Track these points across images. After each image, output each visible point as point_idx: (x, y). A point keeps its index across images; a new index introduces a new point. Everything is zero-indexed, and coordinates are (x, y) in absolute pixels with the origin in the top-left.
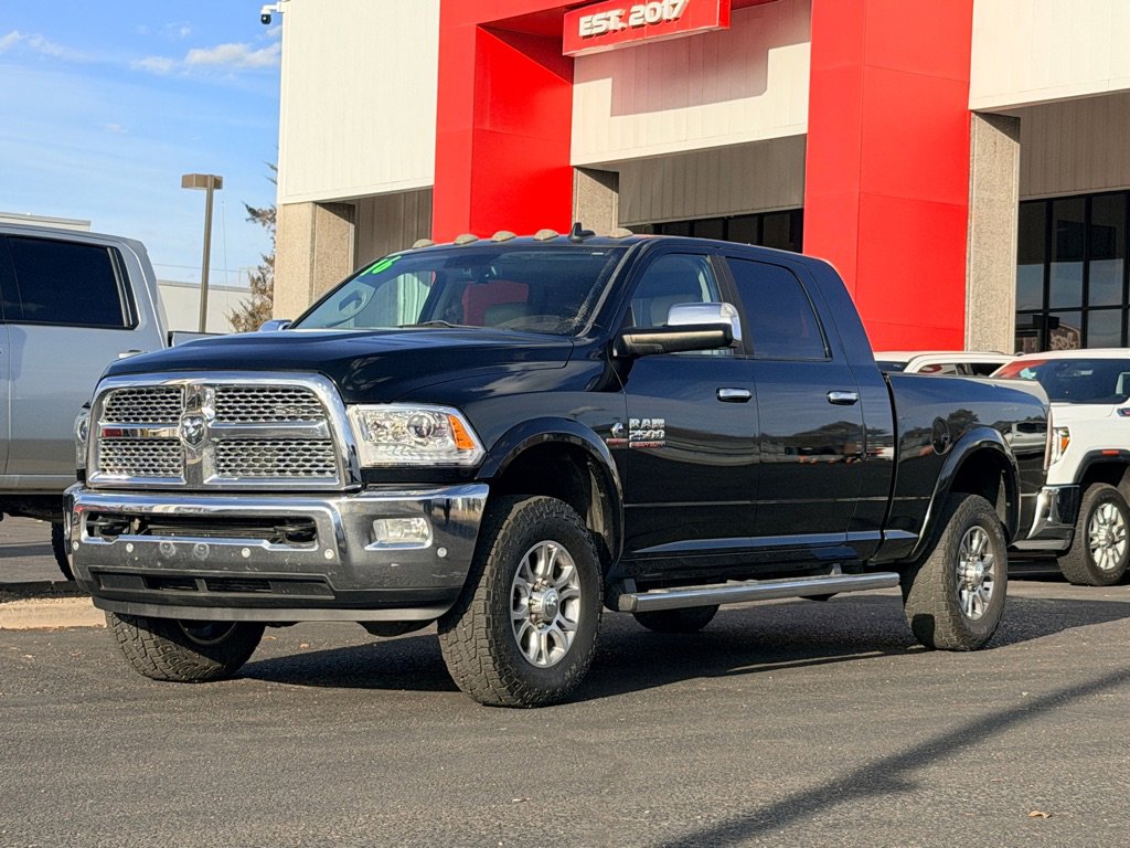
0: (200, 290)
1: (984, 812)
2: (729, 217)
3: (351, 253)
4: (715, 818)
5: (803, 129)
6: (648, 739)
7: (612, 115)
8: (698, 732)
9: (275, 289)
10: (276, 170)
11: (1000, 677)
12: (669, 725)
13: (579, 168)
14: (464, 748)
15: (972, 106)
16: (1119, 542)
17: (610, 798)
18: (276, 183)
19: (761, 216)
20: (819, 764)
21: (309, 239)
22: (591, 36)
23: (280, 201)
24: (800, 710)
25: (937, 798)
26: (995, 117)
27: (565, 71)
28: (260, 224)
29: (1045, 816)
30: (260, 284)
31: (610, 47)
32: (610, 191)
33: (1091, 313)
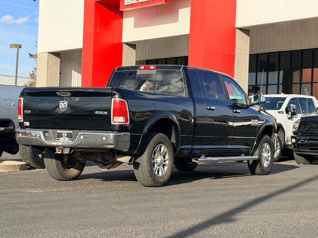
0: (15, 78)
1: (242, 232)
2: (167, 58)
3: (59, 67)
4: (156, 234)
5: (188, 32)
6: (137, 208)
7: (134, 28)
8: (153, 206)
9: (37, 77)
10: (37, 43)
11: (245, 189)
12: (144, 204)
13: (124, 43)
14: (78, 211)
15: (236, 27)
16: (278, 150)
17: (123, 228)
18: (37, 47)
19: (176, 58)
20: (190, 216)
21: (47, 63)
22: (128, 5)
23: (38, 52)
24: (185, 199)
25: (227, 227)
26: (243, 30)
27: (121, 15)
28: (33, 58)
29: (262, 233)
30: (32, 76)
31: (134, 8)
32: (133, 49)
33: (269, 86)
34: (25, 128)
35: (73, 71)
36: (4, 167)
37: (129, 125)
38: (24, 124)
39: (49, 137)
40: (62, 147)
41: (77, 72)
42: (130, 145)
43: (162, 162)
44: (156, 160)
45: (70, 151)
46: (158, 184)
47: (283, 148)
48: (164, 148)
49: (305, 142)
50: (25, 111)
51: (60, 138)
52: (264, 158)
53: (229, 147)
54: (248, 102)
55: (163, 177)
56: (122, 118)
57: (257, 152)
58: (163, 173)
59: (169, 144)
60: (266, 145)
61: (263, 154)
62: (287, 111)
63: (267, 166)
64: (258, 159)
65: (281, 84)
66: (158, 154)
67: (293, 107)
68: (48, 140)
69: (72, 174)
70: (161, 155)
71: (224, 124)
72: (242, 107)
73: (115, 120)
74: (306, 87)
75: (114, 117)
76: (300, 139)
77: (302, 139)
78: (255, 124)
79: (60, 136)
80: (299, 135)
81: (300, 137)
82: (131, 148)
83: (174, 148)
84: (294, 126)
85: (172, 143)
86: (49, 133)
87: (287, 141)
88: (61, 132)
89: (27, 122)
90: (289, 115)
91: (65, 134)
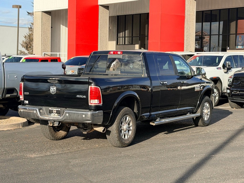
0: (17, 28)
2: (134, 14)
3: (50, 23)
9: (34, 30)
10: (33, 4)
13: (100, 5)
16: (217, 97)
18: (33, 6)
19: (140, 14)
21: (41, 20)
23: (34, 11)
28: (30, 16)
30: (30, 29)
32: (107, 10)
33: (211, 36)
34: (25, 105)
35: (61, 25)
36: (10, 126)
37: (102, 105)
38: (24, 103)
39: (43, 113)
40: (53, 121)
41: (64, 26)
42: (103, 119)
43: (127, 128)
44: (123, 128)
45: (59, 124)
46: (125, 146)
47: (221, 95)
48: (129, 118)
49: (237, 92)
50: (25, 92)
51: (51, 114)
52: (205, 114)
53: (178, 109)
54: (192, 73)
55: (128, 139)
56: (96, 100)
57: (199, 110)
58: (129, 136)
59: (132, 114)
60: (206, 104)
61: (204, 111)
62: (224, 66)
63: (207, 119)
64: (200, 115)
65: (221, 35)
66: (124, 123)
67: (228, 64)
68: (43, 115)
69: (61, 135)
70: (126, 124)
71: (175, 89)
72: (188, 78)
73: (91, 102)
74: (240, 37)
75: (91, 100)
76: (233, 91)
77: (235, 90)
78: (198, 90)
79: (51, 112)
80: (232, 87)
81: (233, 89)
82: (104, 122)
83: (136, 117)
84: (229, 80)
85: (135, 113)
86: (43, 110)
87: (224, 90)
88: (52, 109)
89: (27, 101)
90: (225, 70)
91: (55, 111)
